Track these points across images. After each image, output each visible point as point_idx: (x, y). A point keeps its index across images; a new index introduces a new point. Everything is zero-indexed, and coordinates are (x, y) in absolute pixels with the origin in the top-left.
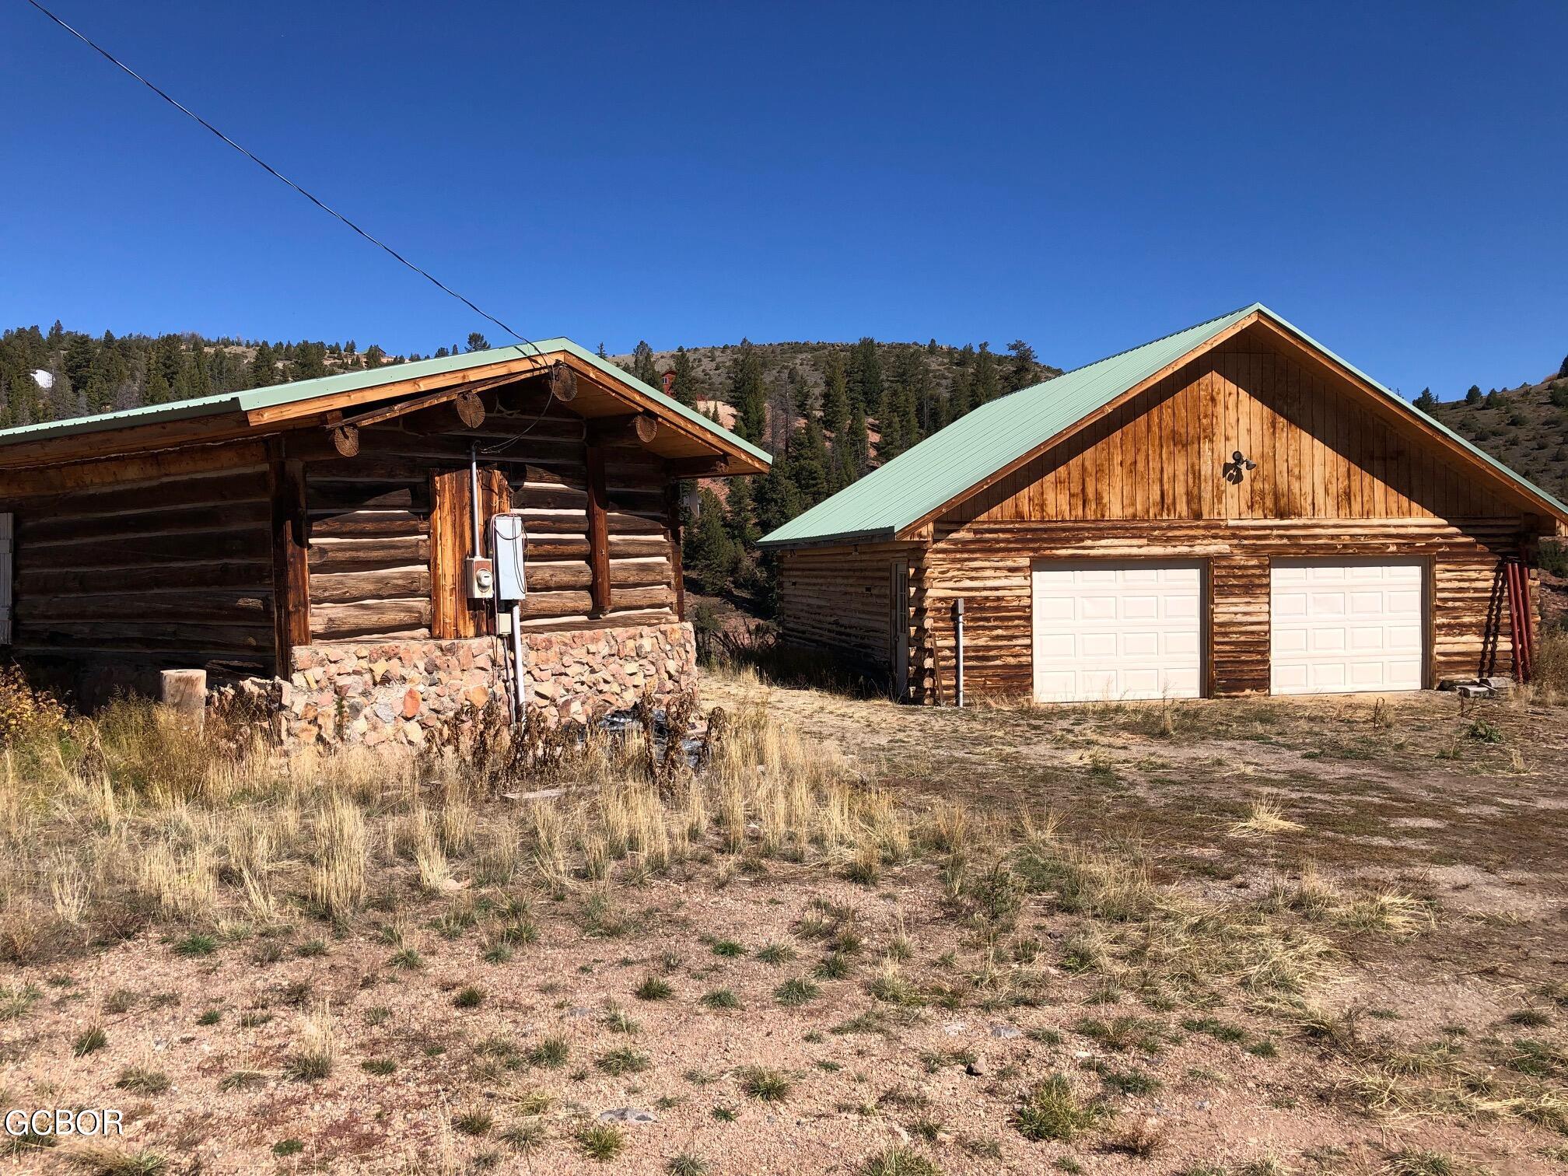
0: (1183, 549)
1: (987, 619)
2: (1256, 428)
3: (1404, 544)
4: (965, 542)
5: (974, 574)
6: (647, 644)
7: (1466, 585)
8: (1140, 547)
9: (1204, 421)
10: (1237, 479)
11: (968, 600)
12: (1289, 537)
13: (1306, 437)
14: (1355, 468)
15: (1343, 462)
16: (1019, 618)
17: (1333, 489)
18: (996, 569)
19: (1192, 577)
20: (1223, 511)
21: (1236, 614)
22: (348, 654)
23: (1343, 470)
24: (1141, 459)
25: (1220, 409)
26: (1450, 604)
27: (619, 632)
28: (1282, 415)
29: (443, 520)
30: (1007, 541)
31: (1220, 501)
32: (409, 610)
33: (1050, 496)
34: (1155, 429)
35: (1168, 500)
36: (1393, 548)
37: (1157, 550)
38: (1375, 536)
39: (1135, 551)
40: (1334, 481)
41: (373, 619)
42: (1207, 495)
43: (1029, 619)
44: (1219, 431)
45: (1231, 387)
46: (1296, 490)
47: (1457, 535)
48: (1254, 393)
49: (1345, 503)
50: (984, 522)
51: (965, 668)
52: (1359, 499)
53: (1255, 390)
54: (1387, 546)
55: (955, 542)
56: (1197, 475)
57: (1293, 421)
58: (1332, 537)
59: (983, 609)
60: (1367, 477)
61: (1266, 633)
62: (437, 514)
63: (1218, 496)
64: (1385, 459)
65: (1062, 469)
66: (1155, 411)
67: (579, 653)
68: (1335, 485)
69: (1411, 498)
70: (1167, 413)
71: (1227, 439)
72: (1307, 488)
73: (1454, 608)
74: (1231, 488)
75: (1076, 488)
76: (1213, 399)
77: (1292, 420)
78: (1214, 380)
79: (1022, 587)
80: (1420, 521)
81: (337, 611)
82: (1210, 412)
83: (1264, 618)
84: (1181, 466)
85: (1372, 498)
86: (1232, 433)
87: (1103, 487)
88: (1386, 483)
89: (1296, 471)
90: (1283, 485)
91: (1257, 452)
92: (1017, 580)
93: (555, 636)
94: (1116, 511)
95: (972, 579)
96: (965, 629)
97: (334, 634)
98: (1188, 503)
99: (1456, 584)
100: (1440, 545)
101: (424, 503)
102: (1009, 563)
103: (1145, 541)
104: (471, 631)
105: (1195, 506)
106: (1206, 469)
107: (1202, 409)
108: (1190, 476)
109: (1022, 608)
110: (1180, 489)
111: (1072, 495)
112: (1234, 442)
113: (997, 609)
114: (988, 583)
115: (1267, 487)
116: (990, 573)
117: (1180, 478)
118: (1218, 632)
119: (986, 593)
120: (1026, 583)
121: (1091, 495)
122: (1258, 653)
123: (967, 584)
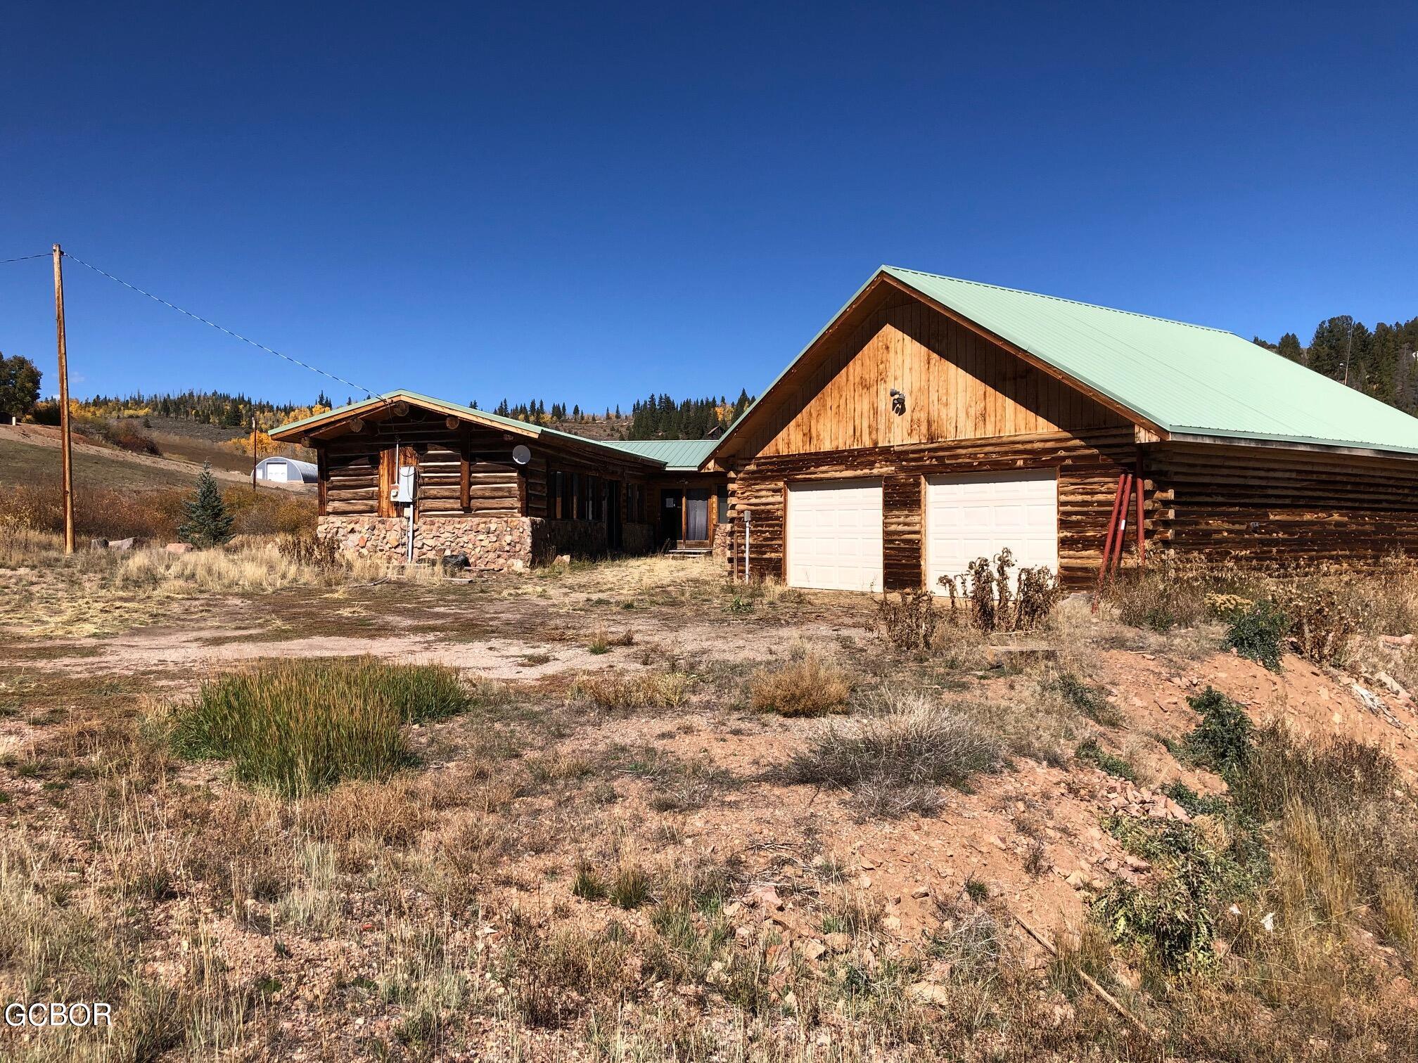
1: (762, 526)
2: (916, 366)
3: (1031, 459)
4: (753, 472)
5: (756, 494)
6: (493, 527)
7: (1088, 498)
8: (841, 471)
9: (881, 367)
10: (901, 411)
11: (753, 512)
12: (937, 458)
13: (953, 367)
14: (990, 390)
15: (979, 386)
16: (778, 525)
17: (972, 411)
18: (769, 490)
19: (876, 494)
20: (892, 439)
21: (899, 524)
22: (337, 521)
23: (981, 393)
24: (843, 401)
25: (892, 354)
26: (1074, 518)
27: (476, 520)
28: (934, 351)
29: (383, 469)
30: (772, 471)
31: (890, 432)
32: (366, 505)
33: (793, 437)
34: (851, 378)
35: (858, 434)
36: (1020, 463)
37: (850, 474)
38: (1006, 453)
39: (838, 475)
40: (973, 404)
41: (351, 508)
42: (882, 427)
43: (781, 526)
44: (891, 374)
45: (900, 335)
46: (944, 417)
47: (1081, 447)
48: (917, 337)
49: (981, 423)
50: (761, 458)
51: (750, 559)
52: (993, 419)
53: (915, 334)
54: (1015, 461)
55: (748, 473)
56: (876, 412)
57: (943, 355)
58: (970, 456)
59: (760, 519)
60: (999, 396)
61: (919, 541)
62: (381, 467)
63: (889, 427)
64: (1015, 379)
65: (799, 416)
66: (851, 363)
67: (450, 528)
68: (973, 409)
69: (1037, 413)
70: (858, 364)
71: (895, 379)
72: (952, 414)
73: (1078, 522)
74: (896, 418)
75: (806, 431)
76: (887, 348)
77: (942, 355)
78: (890, 333)
79: (780, 503)
80: (1044, 435)
81: (337, 504)
82: (884, 359)
83: (917, 528)
84: (866, 407)
85: (1003, 417)
86: (899, 373)
87: (821, 427)
88: (1015, 400)
89: (944, 399)
90: (934, 415)
91: (916, 388)
92: (778, 498)
93: (437, 519)
94: (827, 446)
95: (756, 497)
96: (751, 532)
97: (336, 513)
98: (870, 433)
99: (1079, 498)
100: (1064, 458)
101: (375, 462)
102: (773, 486)
103: (844, 467)
104: (395, 515)
105: (874, 436)
106: (882, 407)
107: (879, 358)
108: (872, 412)
109: (777, 518)
110: (865, 425)
111: (804, 435)
112: (900, 380)
113: (767, 519)
114: (764, 500)
115: (923, 416)
116: (764, 493)
117: (866, 414)
118: (888, 537)
119: (763, 507)
120: (782, 499)
121: (814, 434)
122: (914, 558)
123: (754, 501)
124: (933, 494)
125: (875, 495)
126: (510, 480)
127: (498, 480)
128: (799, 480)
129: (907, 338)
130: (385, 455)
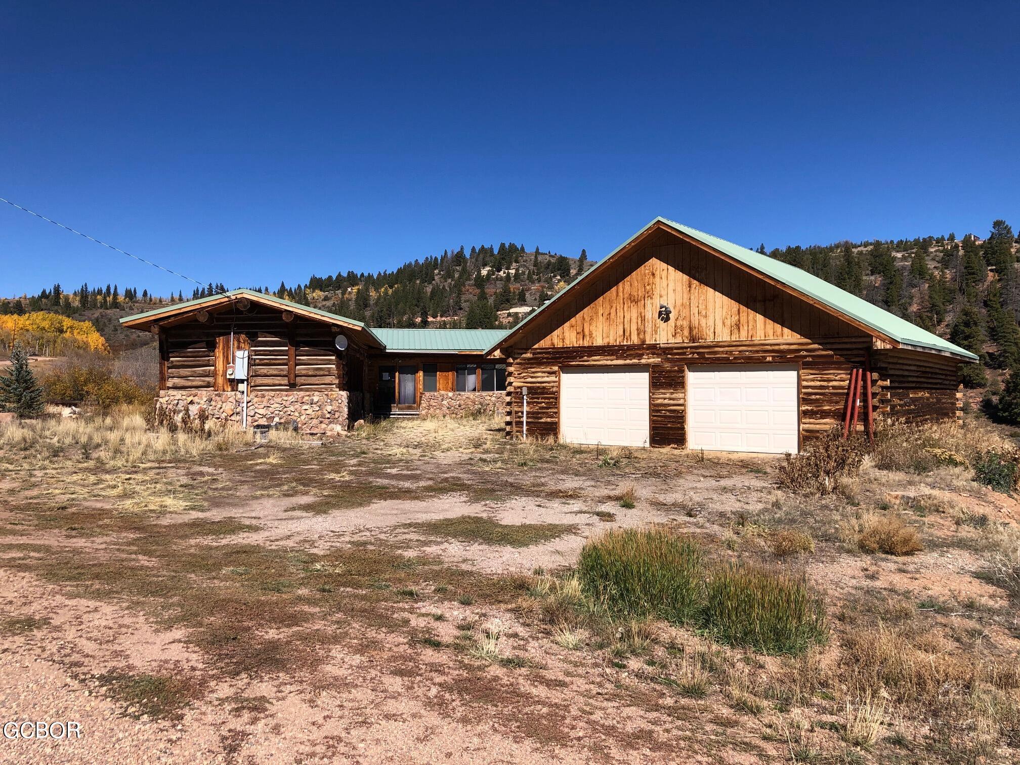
0: (635, 361)
1: (538, 398)
2: (679, 289)
3: (778, 356)
4: (529, 359)
5: (532, 375)
6: (316, 399)
7: (825, 384)
8: (612, 360)
9: (648, 288)
10: (667, 319)
11: (530, 388)
12: (698, 353)
13: (711, 291)
14: (743, 308)
15: (735, 305)
16: (552, 398)
17: (728, 322)
18: (544, 372)
20: (658, 339)
21: (665, 399)
22: (178, 394)
23: (735, 309)
24: (613, 311)
25: (657, 279)
26: (813, 397)
27: (302, 393)
28: (695, 279)
29: (219, 352)
30: (547, 358)
31: (656, 333)
32: (204, 381)
33: (567, 334)
34: (621, 294)
35: (627, 334)
36: (769, 359)
37: (620, 362)
38: (757, 352)
39: (609, 363)
40: (729, 317)
41: (189, 384)
42: (649, 330)
43: (556, 399)
44: (657, 292)
45: (664, 266)
46: (703, 324)
47: (819, 349)
48: (678, 267)
49: (736, 331)
50: (536, 349)
51: (527, 422)
52: (746, 328)
53: (678, 266)
54: (765, 358)
55: (524, 359)
56: (643, 319)
57: (704, 281)
58: (727, 353)
59: (536, 393)
60: (751, 313)
61: (683, 411)
62: (217, 350)
63: (655, 330)
64: (764, 301)
65: (573, 320)
66: (621, 284)
67: (279, 400)
68: (729, 320)
69: (783, 325)
70: (627, 285)
71: (661, 296)
72: (711, 323)
73: (817, 400)
74: (662, 324)
75: (580, 330)
76: (653, 274)
77: (701, 281)
78: (655, 263)
79: (554, 382)
80: (789, 341)
81: (176, 380)
82: (651, 282)
83: (681, 402)
84: (634, 315)
85: (755, 327)
86: (664, 293)
87: (593, 328)
88: (765, 316)
89: (704, 313)
90: (695, 323)
91: (679, 302)
92: (553, 378)
93: (266, 393)
94: (599, 342)
95: (532, 377)
96: (527, 402)
97: (175, 388)
98: (638, 334)
99: (818, 383)
100: (805, 357)
101: (212, 347)
102: (548, 369)
103: (615, 357)
104: (230, 389)
105: (641, 337)
106: (648, 315)
107: (647, 281)
108: (640, 319)
109: (553, 393)
110: (634, 328)
111: (578, 333)
112: (665, 298)
113: (543, 393)
114: (539, 380)
115: (685, 324)
116: (540, 374)
117: (634, 320)
118: (654, 409)
119: (538, 385)
120: (557, 379)
121: (587, 332)
122: (679, 423)
123: (530, 380)
124: (693, 378)
125: (643, 378)
126: (329, 362)
127: (319, 362)
128: (572, 366)
129: (671, 269)
130: (220, 341)
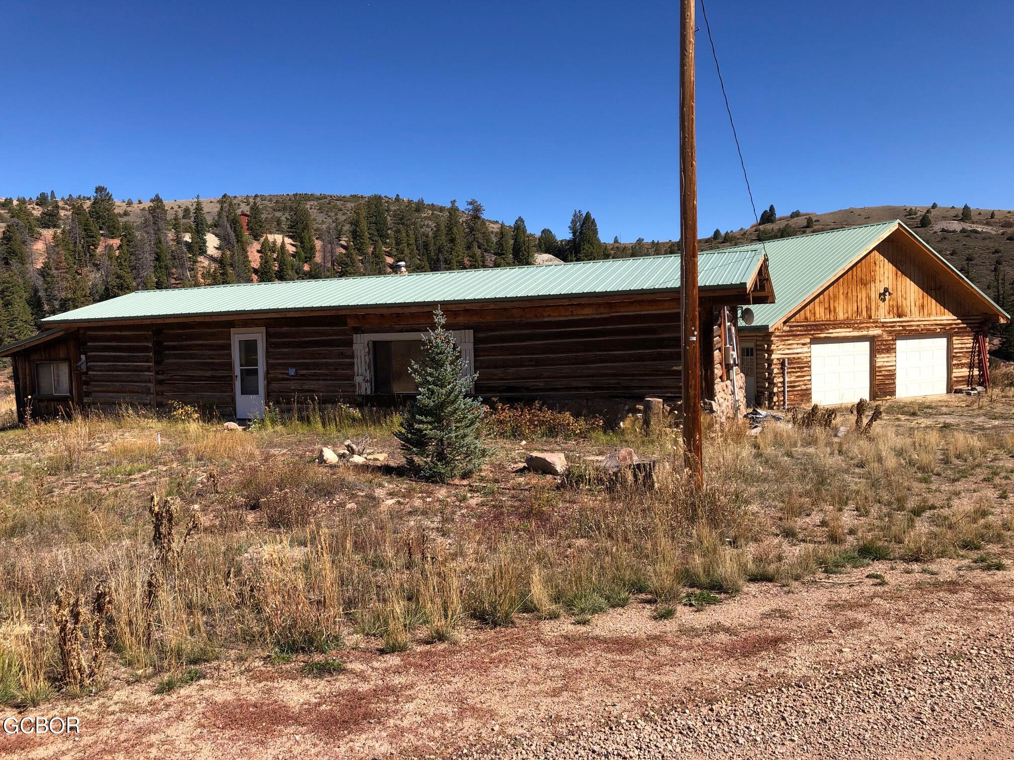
0: (865, 333)
1: (796, 368)
2: (891, 276)
3: (942, 328)
5: (789, 347)
7: (963, 346)
8: (850, 332)
9: (872, 273)
10: (884, 300)
11: (789, 359)
12: (902, 326)
13: (908, 280)
14: (925, 294)
15: (921, 291)
16: (806, 367)
17: (917, 304)
18: (798, 344)
19: (866, 345)
20: (879, 315)
21: (884, 362)
23: (921, 295)
24: (850, 291)
25: (878, 267)
26: (958, 355)
28: (899, 270)
30: (802, 331)
33: (817, 309)
34: (855, 277)
35: (860, 310)
36: (939, 330)
37: (856, 334)
38: (932, 325)
39: (848, 334)
40: (918, 300)
42: (873, 308)
43: (810, 367)
44: (877, 278)
45: (882, 258)
46: (904, 305)
47: (960, 323)
48: (890, 261)
49: (922, 310)
51: (787, 391)
52: (927, 308)
54: (936, 329)
56: (870, 298)
58: (918, 326)
59: (794, 363)
60: (929, 298)
61: (894, 370)
63: (877, 309)
64: (935, 290)
65: (821, 297)
66: (855, 269)
68: (918, 302)
69: (944, 307)
70: (859, 270)
71: (880, 281)
72: (908, 304)
73: (959, 357)
74: (882, 304)
75: (827, 306)
76: (876, 263)
77: (903, 273)
78: (878, 256)
79: (807, 352)
80: (948, 318)
82: (874, 270)
83: (894, 363)
84: (864, 296)
85: (931, 308)
86: (882, 279)
87: (836, 305)
88: (936, 300)
89: (904, 296)
90: (900, 302)
91: (891, 287)
92: (805, 349)
94: (841, 316)
95: (789, 349)
96: (787, 373)
98: (867, 311)
99: (960, 346)
100: (954, 328)
102: (802, 341)
103: (851, 330)
105: (869, 313)
106: (873, 296)
107: (871, 268)
108: (867, 299)
109: (807, 362)
110: (864, 305)
111: (825, 309)
112: (882, 283)
113: (798, 363)
114: (796, 351)
115: (895, 303)
116: (795, 346)
117: (864, 300)
118: (873, 370)
119: (794, 356)
120: (809, 350)
121: (832, 309)
122: (892, 379)
123: (787, 351)
124: (900, 344)
128: (820, 338)
129: (886, 261)
